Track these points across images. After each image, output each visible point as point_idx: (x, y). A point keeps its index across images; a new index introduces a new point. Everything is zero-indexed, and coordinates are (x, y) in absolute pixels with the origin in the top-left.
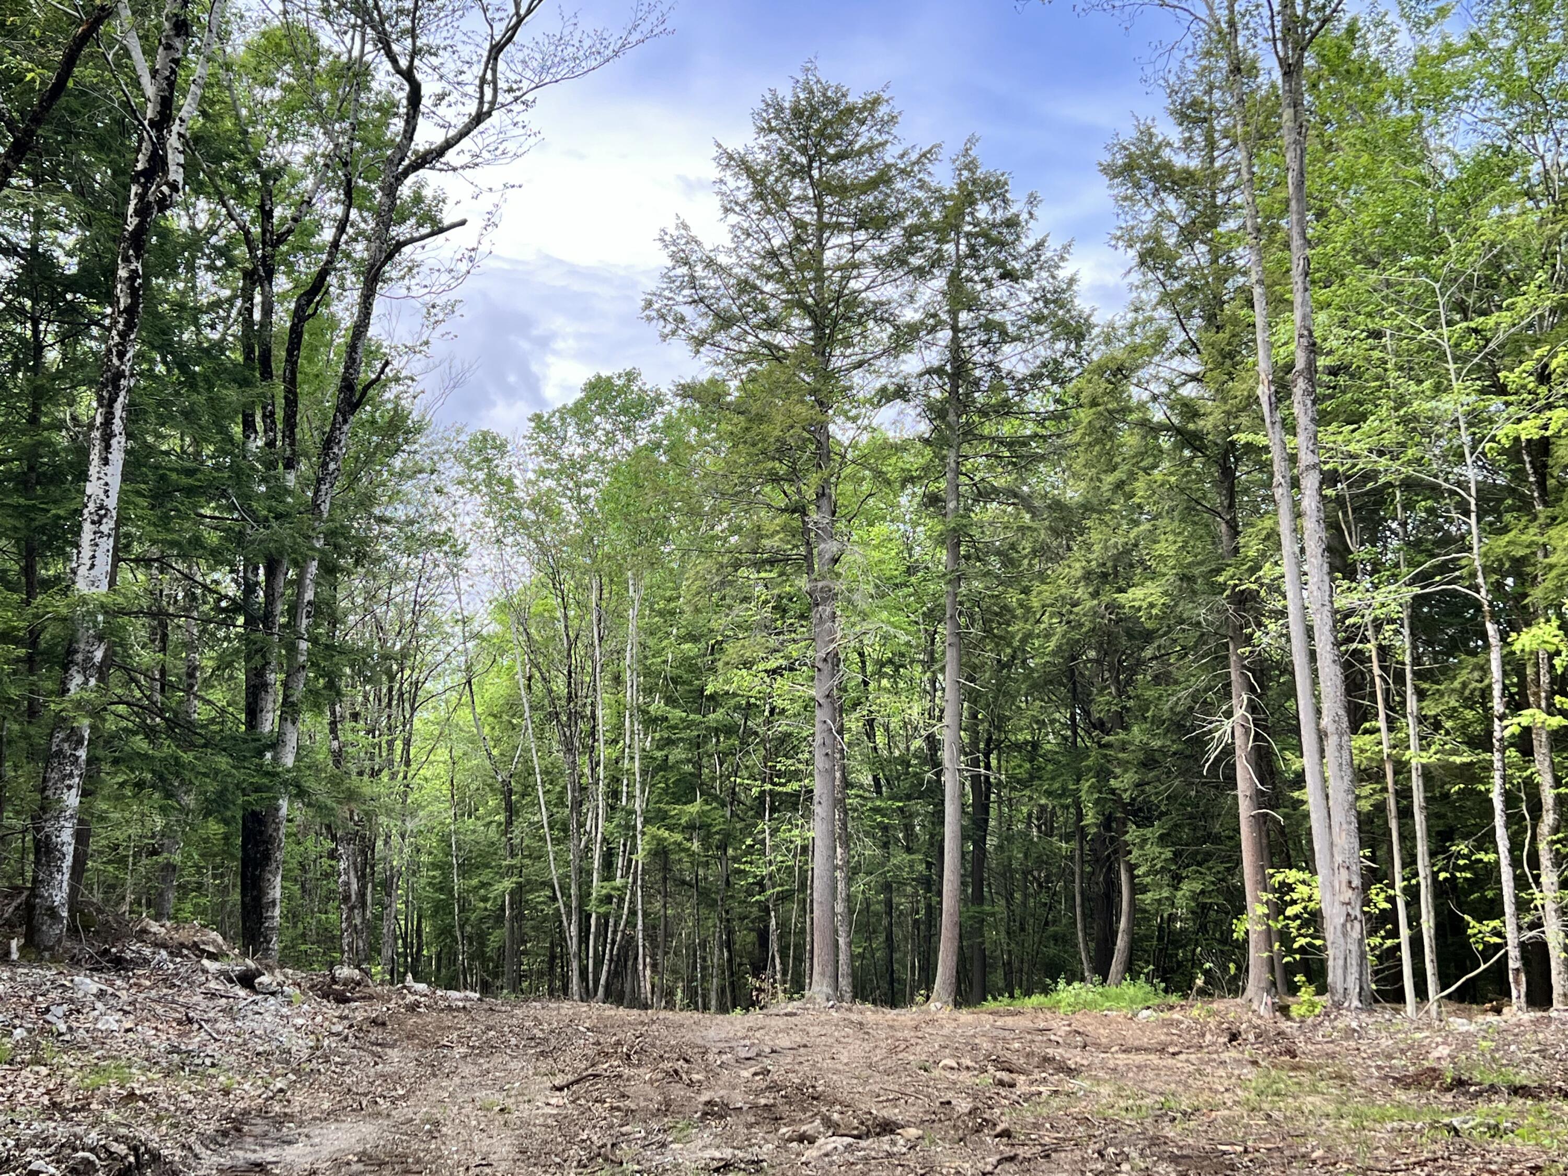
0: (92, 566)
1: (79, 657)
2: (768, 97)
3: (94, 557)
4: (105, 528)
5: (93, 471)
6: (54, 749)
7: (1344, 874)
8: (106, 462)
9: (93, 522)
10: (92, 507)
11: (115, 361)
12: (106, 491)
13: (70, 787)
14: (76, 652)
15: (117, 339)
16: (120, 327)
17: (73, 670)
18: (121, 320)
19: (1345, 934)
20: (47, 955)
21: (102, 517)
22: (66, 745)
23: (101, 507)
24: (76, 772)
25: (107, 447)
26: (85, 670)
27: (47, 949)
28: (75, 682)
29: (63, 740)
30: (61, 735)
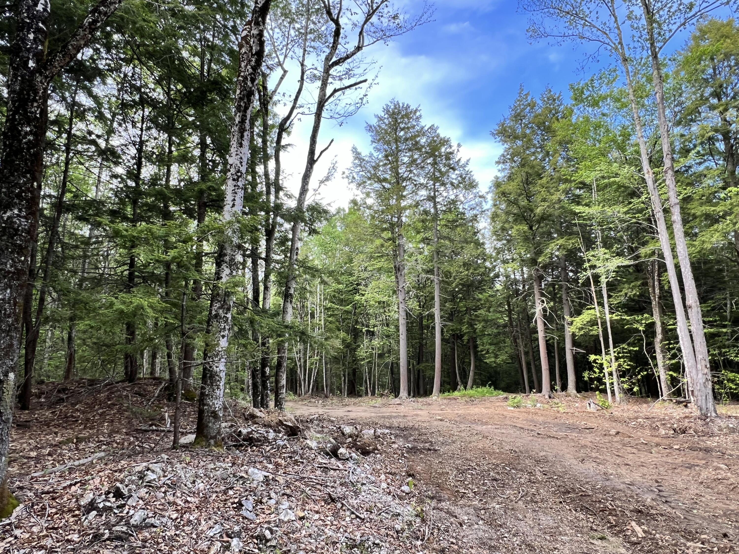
0: (234, 205)
1: (227, 258)
2: (385, 107)
3: (234, 200)
4: (240, 184)
5: (233, 150)
6: (214, 313)
7: (703, 363)
8: (241, 145)
9: (234, 180)
10: (233, 171)
11: (249, 83)
12: (241, 163)
13: (223, 337)
14: (225, 255)
15: (251, 70)
16: (253, 63)
17: (224, 266)
18: (254, 59)
19: (705, 387)
20: (212, 442)
21: (239, 177)
22: (221, 311)
23: (239, 171)
24: (227, 327)
25: (242, 137)
26: (231, 266)
27: (212, 438)
28: (225, 273)
29: (219, 308)
30: (218, 305)
